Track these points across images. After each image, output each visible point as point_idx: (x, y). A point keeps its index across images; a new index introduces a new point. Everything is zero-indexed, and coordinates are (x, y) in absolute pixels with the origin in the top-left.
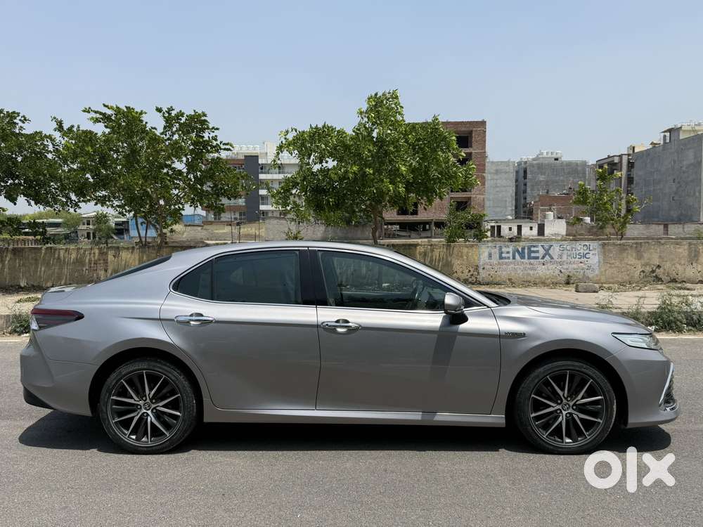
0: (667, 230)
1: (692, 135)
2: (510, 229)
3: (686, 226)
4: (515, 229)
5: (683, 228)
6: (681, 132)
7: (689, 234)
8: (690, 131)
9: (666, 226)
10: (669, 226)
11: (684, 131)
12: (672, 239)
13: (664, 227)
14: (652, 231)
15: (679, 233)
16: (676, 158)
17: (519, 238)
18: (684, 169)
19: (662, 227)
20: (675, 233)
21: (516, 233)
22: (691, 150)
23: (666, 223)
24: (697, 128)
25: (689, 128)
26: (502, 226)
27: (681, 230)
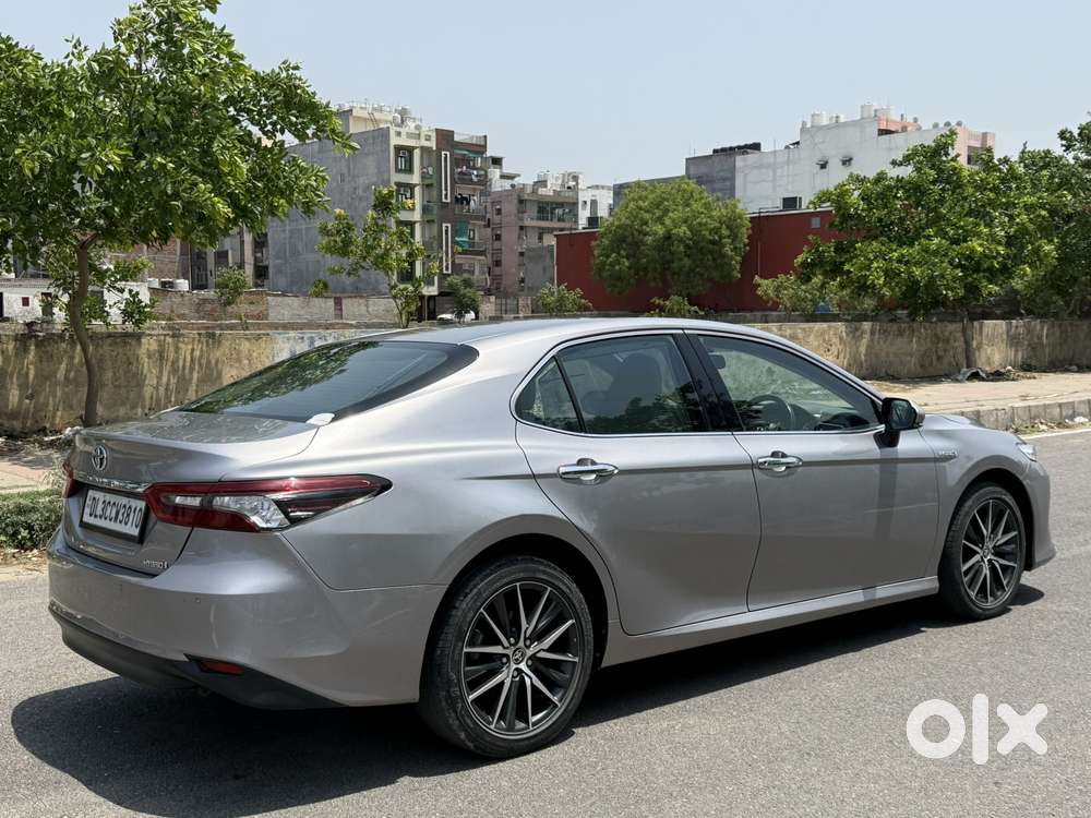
0: (341, 309)
1: (370, 127)
2: (26, 302)
3: (371, 302)
4: (36, 305)
5: (367, 306)
6: (351, 119)
7: (376, 317)
8: (365, 119)
9: (338, 302)
10: (344, 301)
11: (358, 118)
12: (351, 326)
13: (336, 303)
14: (315, 310)
15: (361, 315)
16: (345, 171)
17: (48, 322)
18: (360, 192)
19: (331, 303)
20: (354, 315)
21: (39, 312)
22: (371, 158)
23: (338, 295)
24: (377, 115)
25: (365, 114)
26: (5, 295)
27: (363, 308)
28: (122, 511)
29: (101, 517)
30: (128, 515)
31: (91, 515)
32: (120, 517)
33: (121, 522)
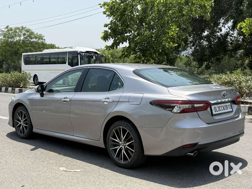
28: (225, 107)
29: (219, 111)
30: (227, 107)
31: (215, 112)
32: (225, 108)
33: (226, 110)
